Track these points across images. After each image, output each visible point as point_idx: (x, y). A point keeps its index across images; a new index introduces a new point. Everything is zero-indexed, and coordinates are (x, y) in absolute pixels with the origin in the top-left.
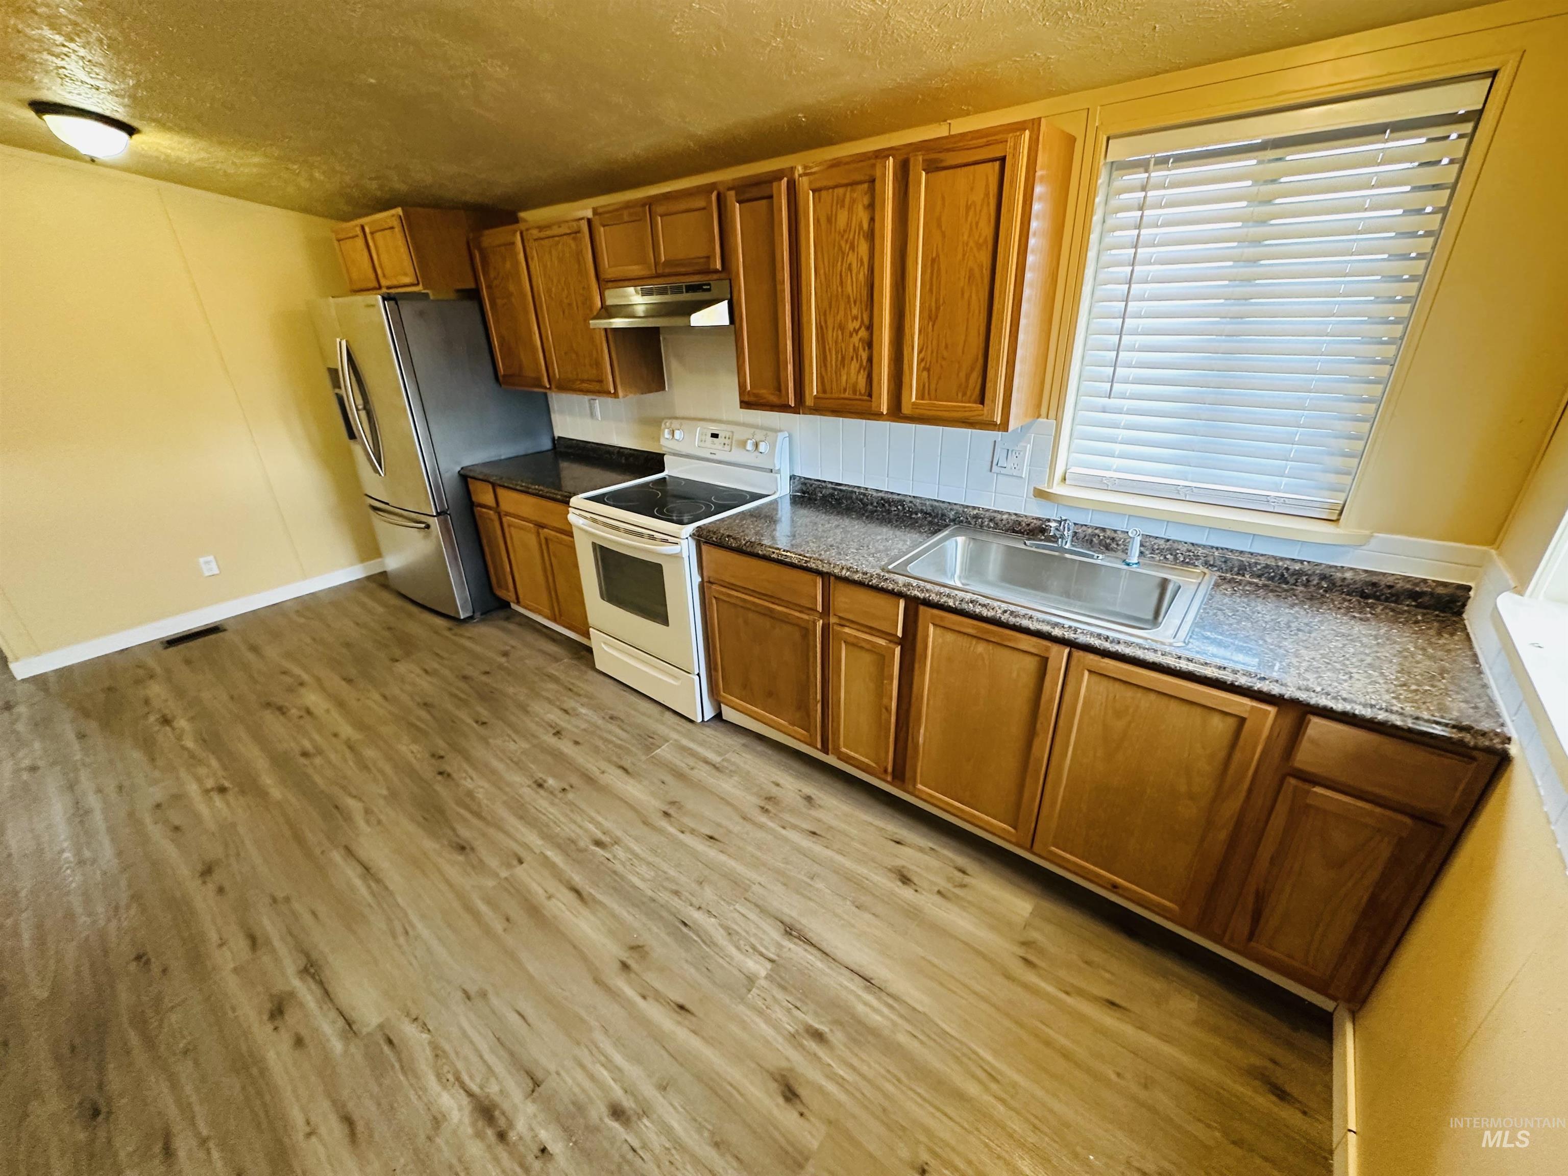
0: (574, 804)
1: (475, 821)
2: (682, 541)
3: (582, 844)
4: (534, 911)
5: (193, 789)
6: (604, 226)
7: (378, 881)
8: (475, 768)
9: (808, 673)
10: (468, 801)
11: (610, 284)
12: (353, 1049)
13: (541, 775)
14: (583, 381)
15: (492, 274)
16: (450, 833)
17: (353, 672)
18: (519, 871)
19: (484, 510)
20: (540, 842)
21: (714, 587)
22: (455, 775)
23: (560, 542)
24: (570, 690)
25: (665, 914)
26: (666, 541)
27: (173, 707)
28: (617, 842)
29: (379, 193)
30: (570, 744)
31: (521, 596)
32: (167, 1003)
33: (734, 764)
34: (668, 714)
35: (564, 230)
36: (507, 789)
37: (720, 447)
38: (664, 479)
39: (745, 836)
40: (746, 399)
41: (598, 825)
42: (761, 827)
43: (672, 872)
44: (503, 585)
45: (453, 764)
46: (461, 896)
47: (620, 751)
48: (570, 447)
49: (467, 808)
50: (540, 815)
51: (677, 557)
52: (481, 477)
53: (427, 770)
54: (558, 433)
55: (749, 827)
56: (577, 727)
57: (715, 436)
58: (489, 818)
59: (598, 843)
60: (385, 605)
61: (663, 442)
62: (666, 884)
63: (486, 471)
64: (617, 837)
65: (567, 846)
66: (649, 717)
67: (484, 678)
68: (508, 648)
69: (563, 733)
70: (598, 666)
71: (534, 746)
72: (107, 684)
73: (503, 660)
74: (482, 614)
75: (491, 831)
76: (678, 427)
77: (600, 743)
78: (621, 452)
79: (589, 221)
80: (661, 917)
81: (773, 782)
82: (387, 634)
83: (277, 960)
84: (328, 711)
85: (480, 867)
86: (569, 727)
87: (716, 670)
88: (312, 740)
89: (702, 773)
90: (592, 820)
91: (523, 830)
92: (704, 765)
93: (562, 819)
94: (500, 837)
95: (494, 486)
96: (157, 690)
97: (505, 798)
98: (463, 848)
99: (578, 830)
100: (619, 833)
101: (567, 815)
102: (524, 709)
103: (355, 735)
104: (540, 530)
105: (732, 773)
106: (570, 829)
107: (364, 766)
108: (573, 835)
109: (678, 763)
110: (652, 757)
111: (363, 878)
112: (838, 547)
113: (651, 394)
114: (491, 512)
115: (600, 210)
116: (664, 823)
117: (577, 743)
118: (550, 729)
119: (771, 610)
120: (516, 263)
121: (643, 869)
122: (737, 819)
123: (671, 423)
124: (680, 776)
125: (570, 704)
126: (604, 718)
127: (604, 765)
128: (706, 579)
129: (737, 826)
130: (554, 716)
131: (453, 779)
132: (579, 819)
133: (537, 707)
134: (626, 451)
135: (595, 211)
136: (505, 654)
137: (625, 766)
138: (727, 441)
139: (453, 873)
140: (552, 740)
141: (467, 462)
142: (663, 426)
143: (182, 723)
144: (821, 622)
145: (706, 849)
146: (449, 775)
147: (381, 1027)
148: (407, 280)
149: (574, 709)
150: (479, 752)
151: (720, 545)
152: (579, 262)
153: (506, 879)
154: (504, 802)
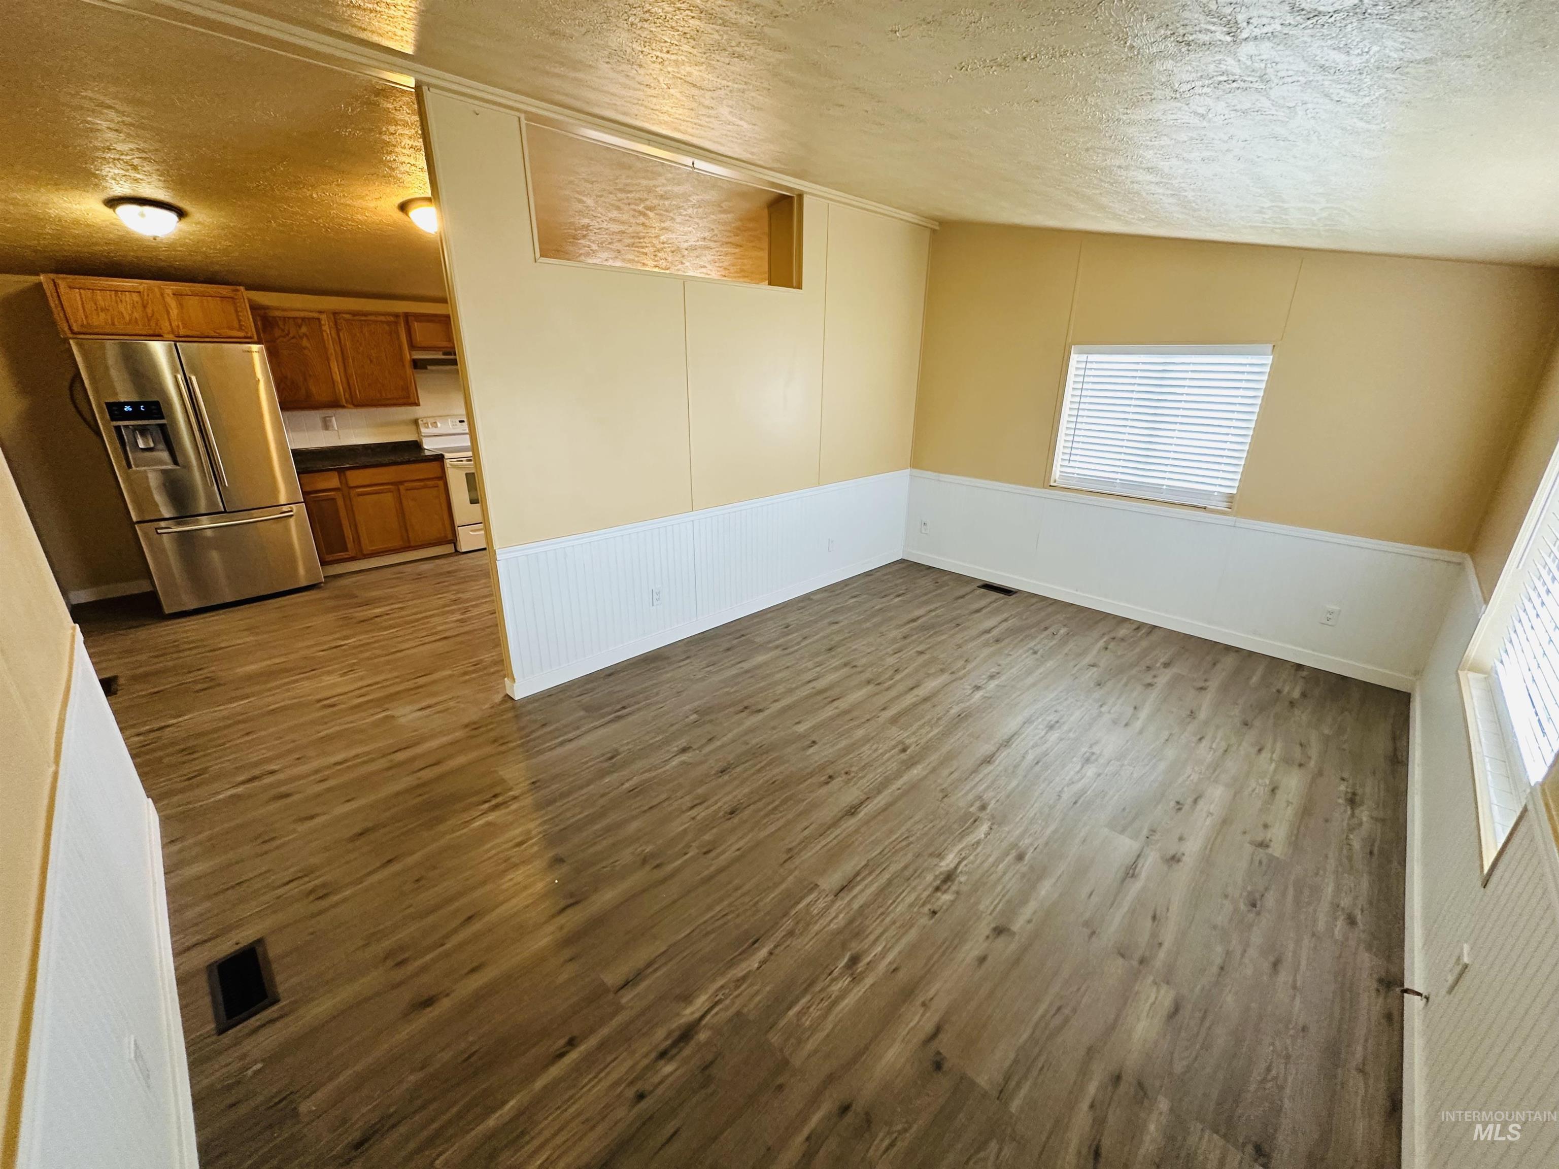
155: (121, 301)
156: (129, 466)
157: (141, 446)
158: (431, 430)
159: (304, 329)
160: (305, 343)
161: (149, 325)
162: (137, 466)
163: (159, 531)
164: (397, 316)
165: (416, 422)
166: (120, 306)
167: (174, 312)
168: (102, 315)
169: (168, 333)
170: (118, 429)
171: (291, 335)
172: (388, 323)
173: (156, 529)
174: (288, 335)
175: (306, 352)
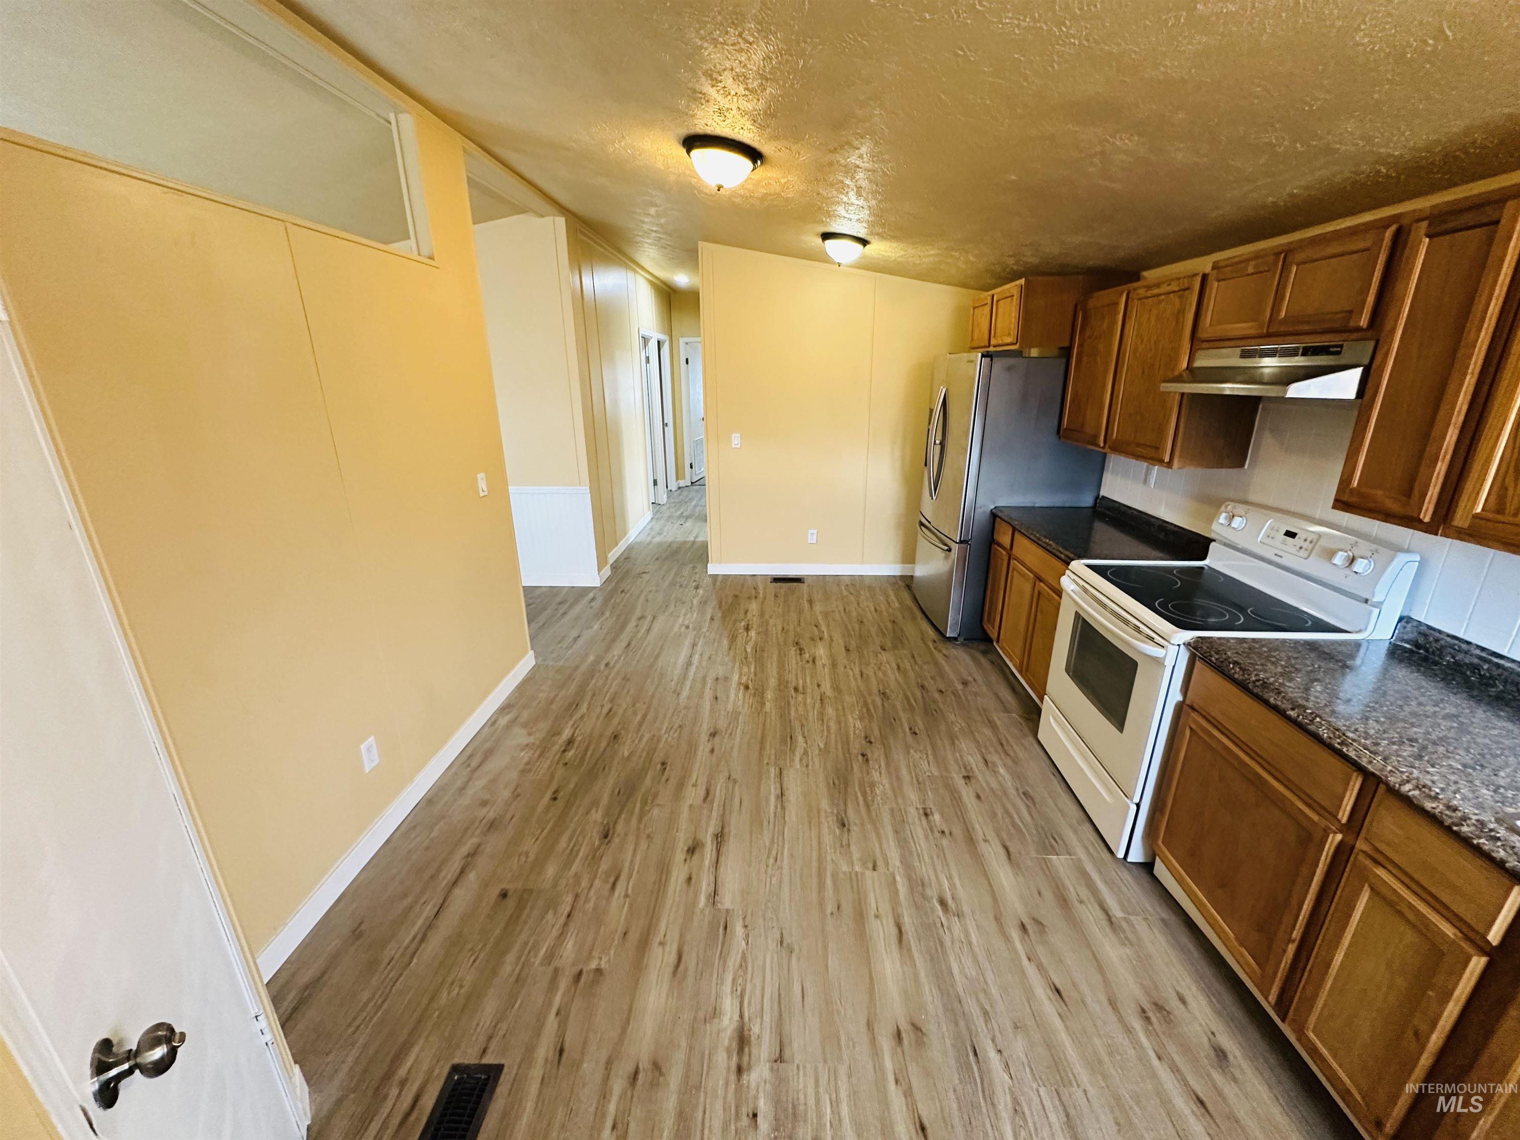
0: (943, 851)
1: (863, 810)
2: (1170, 647)
3: (929, 892)
4: (860, 917)
5: (736, 677)
6: (1219, 281)
7: (783, 808)
8: (888, 765)
9: (1290, 892)
10: (868, 788)
11: (1205, 345)
12: (707, 912)
13: (932, 806)
14: (1138, 445)
15: (1088, 333)
16: (842, 807)
17: (853, 644)
18: (869, 873)
19: (1000, 549)
20: (898, 864)
21: (1194, 715)
22: (871, 762)
23: (1050, 599)
24: (1002, 745)
25: (962, 1023)
26: (1152, 639)
27: (755, 622)
28: (959, 915)
29: (1015, 268)
30: (972, 796)
31: (1002, 637)
32: (657, 802)
33: (1135, 932)
34: (1087, 827)
35: (1175, 287)
36: (900, 801)
37: (1294, 550)
38: (1202, 568)
39: (1099, 1023)
40: (1345, 498)
41: (952, 886)
42: (1129, 1031)
43: (994, 990)
44: (991, 621)
45: (876, 753)
46: (821, 860)
47: (1012, 831)
48: (1109, 509)
49: (864, 795)
50: (911, 841)
51: (1158, 662)
52: (1006, 519)
53: (856, 746)
54: (1103, 493)
55: (1111, 1016)
56: (987, 782)
57: (1291, 534)
58: (874, 814)
59: (943, 903)
60: (901, 602)
61: (1215, 527)
62: (981, 996)
63: (1014, 515)
64: (963, 912)
65: (917, 885)
66: (1064, 815)
67: (937, 695)
68: (970, 679)
69: (973, 781)
70: (1040, 736)
71: (942, 776)
72: (737, 593)
73: (960, 687)
74: (965, 640)
75: (869, 826)
76: (1243, 513)
77: (999, 812)
78: (1163, 527)
79: (1205, 277)
80: (957, 1024)
81: (1178, 993)
82: (890, 626)
83: (709, 817)
84: (824, 665)
85: (845, 847)
86: (980, 779)
87: (1162, 812)
88: (805, 682)
89: (1090, 915)
90: (950, 878)
91: (892, 844)
92: (1097, 907)
93: (926, 858)
94: (873, 836)
95: (1014, 530)
96: (754, 607)
97: (894, 806)
98: (844, 825)
99: (933, 877)
100: (966, 909)
101: (931, 857)
102: (953, 739)
103: (829, 693)
104: (1037, 583)
105: (1125, 941)
106: (927, 871)
107: (821, 717)
108: (926, 881)
109: (1068, 883)
110: (1044, 859)
111: (777, 797)
112: (1424, 748)
113: (1223, 471)
114: (1004, 553)
115: (1222, 264)
116: (1015, 935)
117: (978, 797)
118: (963, 770)
119: (1265, 782)
120: (1113, 324)
121: (968, 962)
122: (1103, 998)
123: (1234, 508)
124: (1063, 901)
125: (994, 758)
126: (1017, 790)
127: (991, 835)
128: (1188, 702)
129: (1096, 1003)
130: (974, 761)
131: (868, 766)
132: (939, 868)
133: (964, 744)
134: (1169, 527)
135: (1216, 266)
136: (965, 683)
137: (1011, 849)
138: (1306, 545)
139: (827, 839)
140: (960, 782)
141: (1002, 503)
142: (1223, 508)
143: (753, 633)
144: (1339, 837)
145: (1046, 1002)
146: (867, 760)
147: (727, 911)
148: (1008, 340)
149: (994, 764)
150: (899, 756)
151: (1220, 669)
152: (1177, 322)
153: (857, 873)
154: (892, 810)
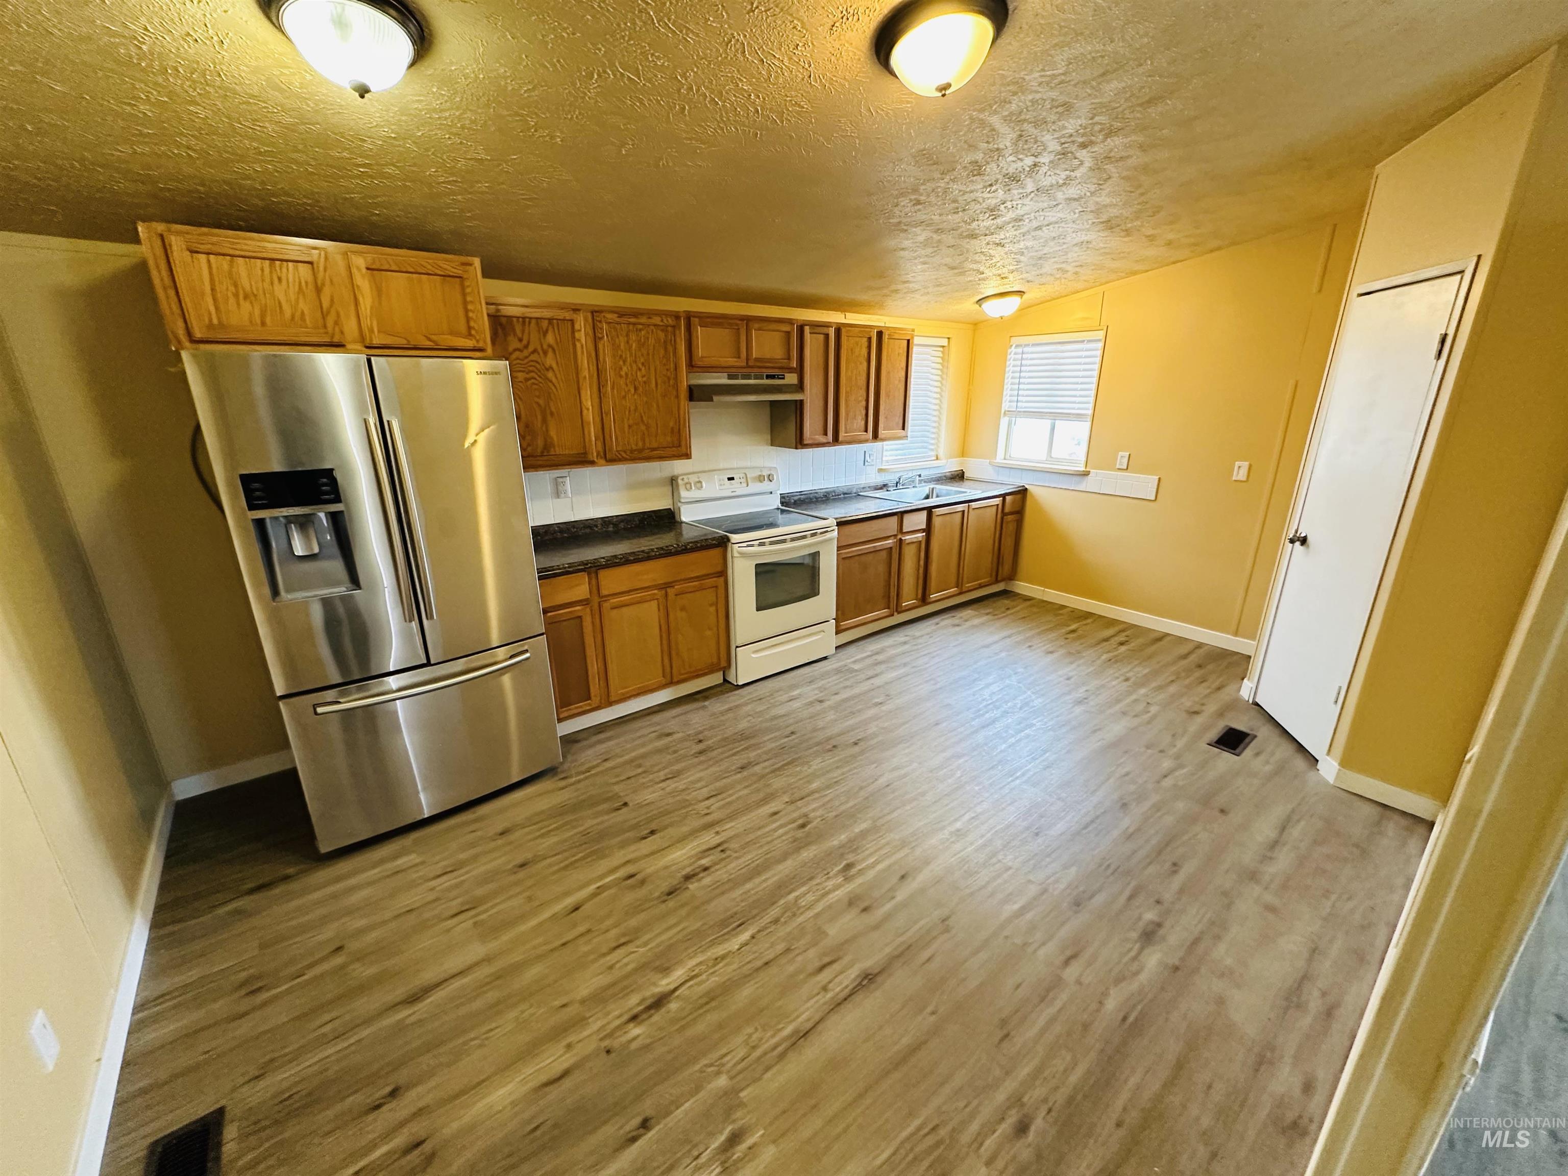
155: (280, 279)
156: (275, 592)
157: (299, 550)
158: (695, 494)
159: (550, 338)
160: (550, 360)
161: (325, 327)
162: (288, 591)
163: (320, 710)
164: (676, 316)
165: (673, 481)
166: (276, 286)
167: (366, 302)
168: (246, 306)
169: (354, 342)
170: (260, 524)
171: (531, 348)
172: (664, 328)
173: (315, 707)
174: (526, 347)
175: (550, 375)
